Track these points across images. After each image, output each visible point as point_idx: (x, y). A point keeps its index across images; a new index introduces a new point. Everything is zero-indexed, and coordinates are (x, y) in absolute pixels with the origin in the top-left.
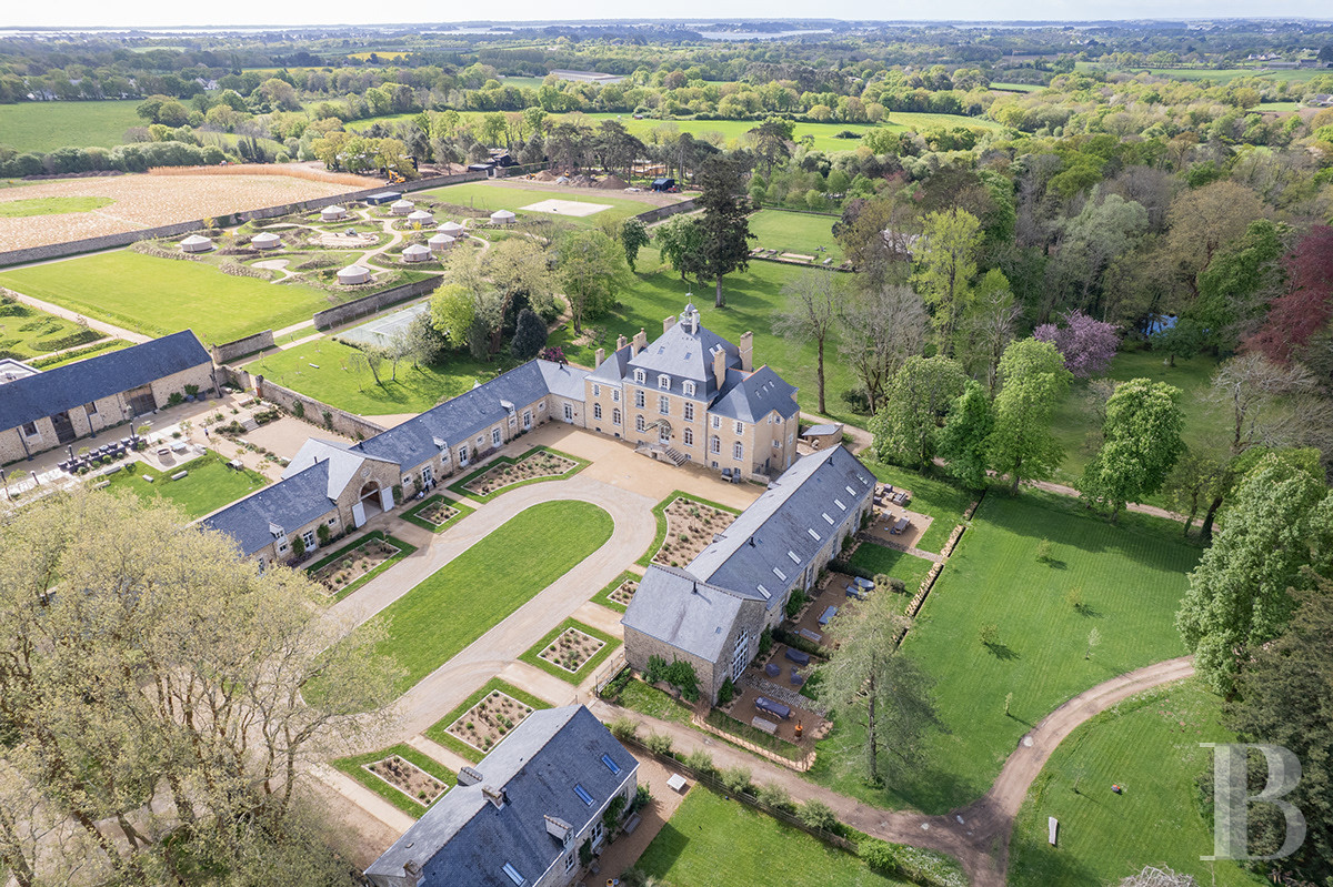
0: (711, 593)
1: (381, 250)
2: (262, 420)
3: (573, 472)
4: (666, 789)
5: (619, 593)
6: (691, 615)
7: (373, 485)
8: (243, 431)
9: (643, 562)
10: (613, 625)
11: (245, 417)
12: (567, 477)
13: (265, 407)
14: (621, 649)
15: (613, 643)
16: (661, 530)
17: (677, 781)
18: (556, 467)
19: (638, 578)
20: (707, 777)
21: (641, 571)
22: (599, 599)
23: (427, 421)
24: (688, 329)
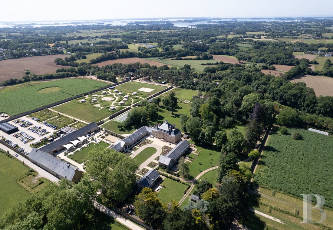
0: (168, 158)
1: (115, 102)
2: (107, 135)
3: (151, 143)
4: (163, 178)
5: (158, 158)
6: (166, 160)
7: (126, 145)
8: (104, 137)
9: (160, 155)
10: (157, 162)
11: (104, 135)
12: (150, 144)
13: (106, 133)
14: (158, 165)
15: (157, 164)
16: (163, 151)
17: (164, 177)
18: (149, 142)
19: (160, 157)
20: (167, 177)
21: (160, 156)
22: (155, 159)
23: (131, 136)
24: (166, 123)
